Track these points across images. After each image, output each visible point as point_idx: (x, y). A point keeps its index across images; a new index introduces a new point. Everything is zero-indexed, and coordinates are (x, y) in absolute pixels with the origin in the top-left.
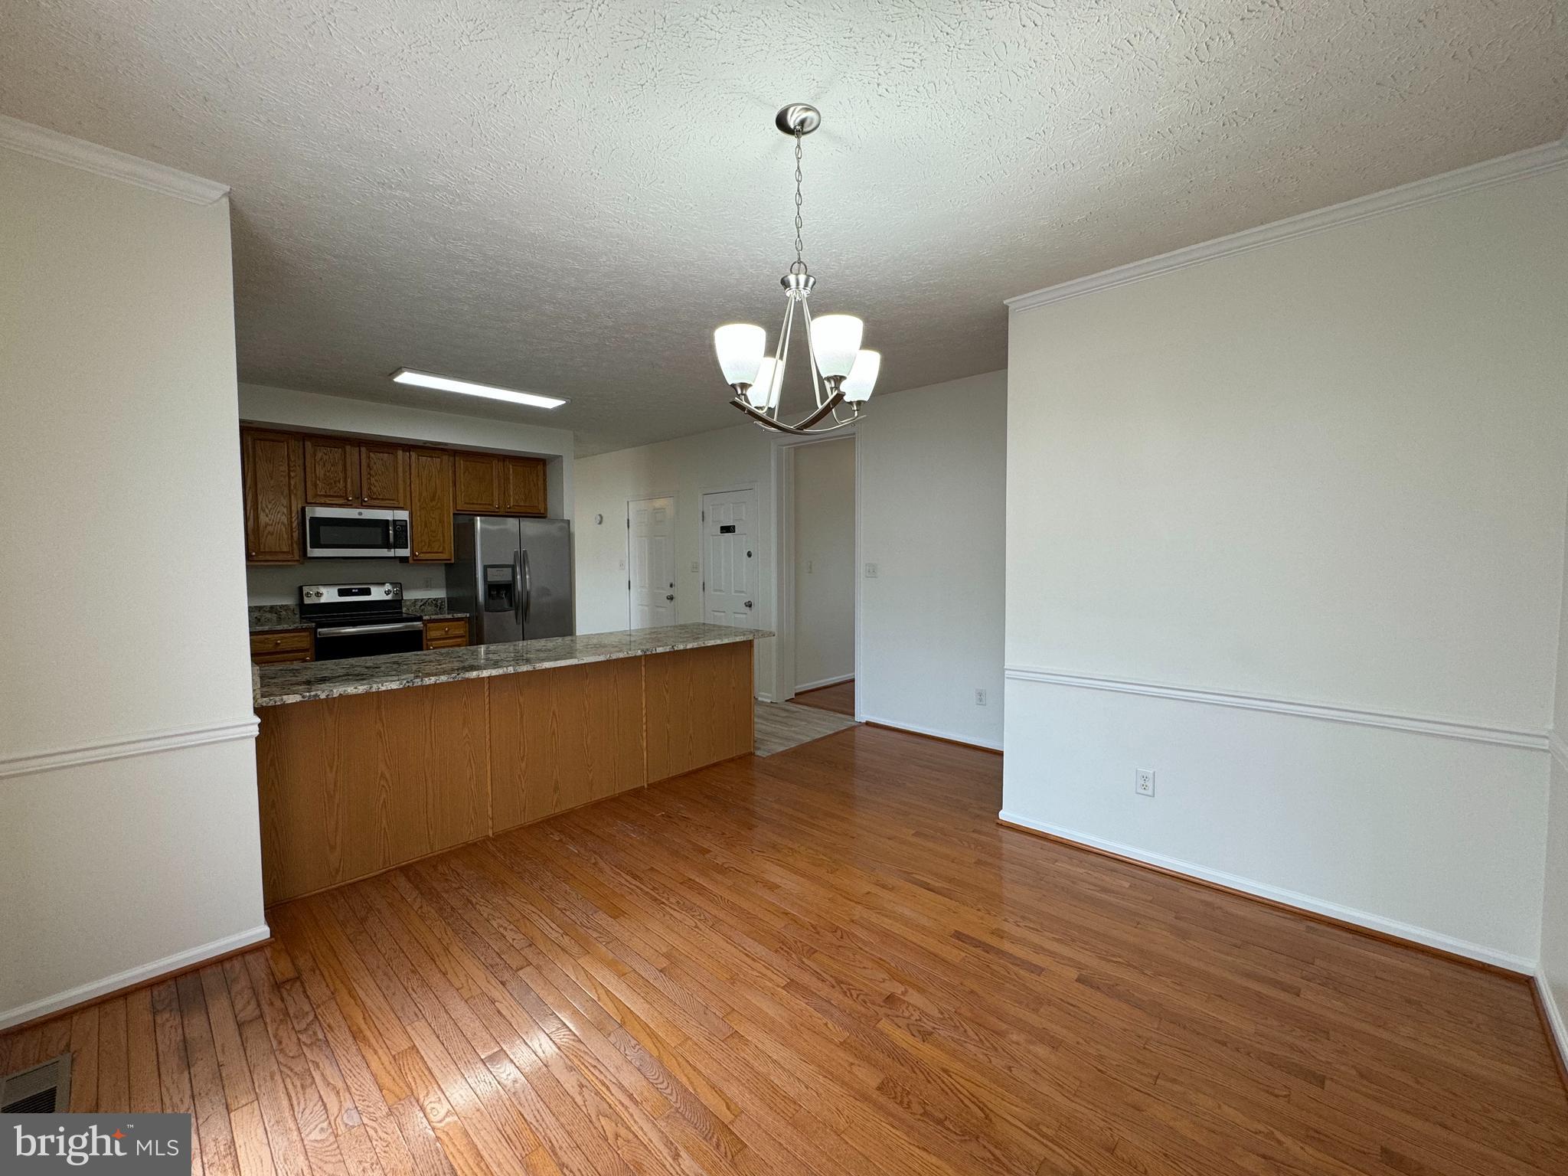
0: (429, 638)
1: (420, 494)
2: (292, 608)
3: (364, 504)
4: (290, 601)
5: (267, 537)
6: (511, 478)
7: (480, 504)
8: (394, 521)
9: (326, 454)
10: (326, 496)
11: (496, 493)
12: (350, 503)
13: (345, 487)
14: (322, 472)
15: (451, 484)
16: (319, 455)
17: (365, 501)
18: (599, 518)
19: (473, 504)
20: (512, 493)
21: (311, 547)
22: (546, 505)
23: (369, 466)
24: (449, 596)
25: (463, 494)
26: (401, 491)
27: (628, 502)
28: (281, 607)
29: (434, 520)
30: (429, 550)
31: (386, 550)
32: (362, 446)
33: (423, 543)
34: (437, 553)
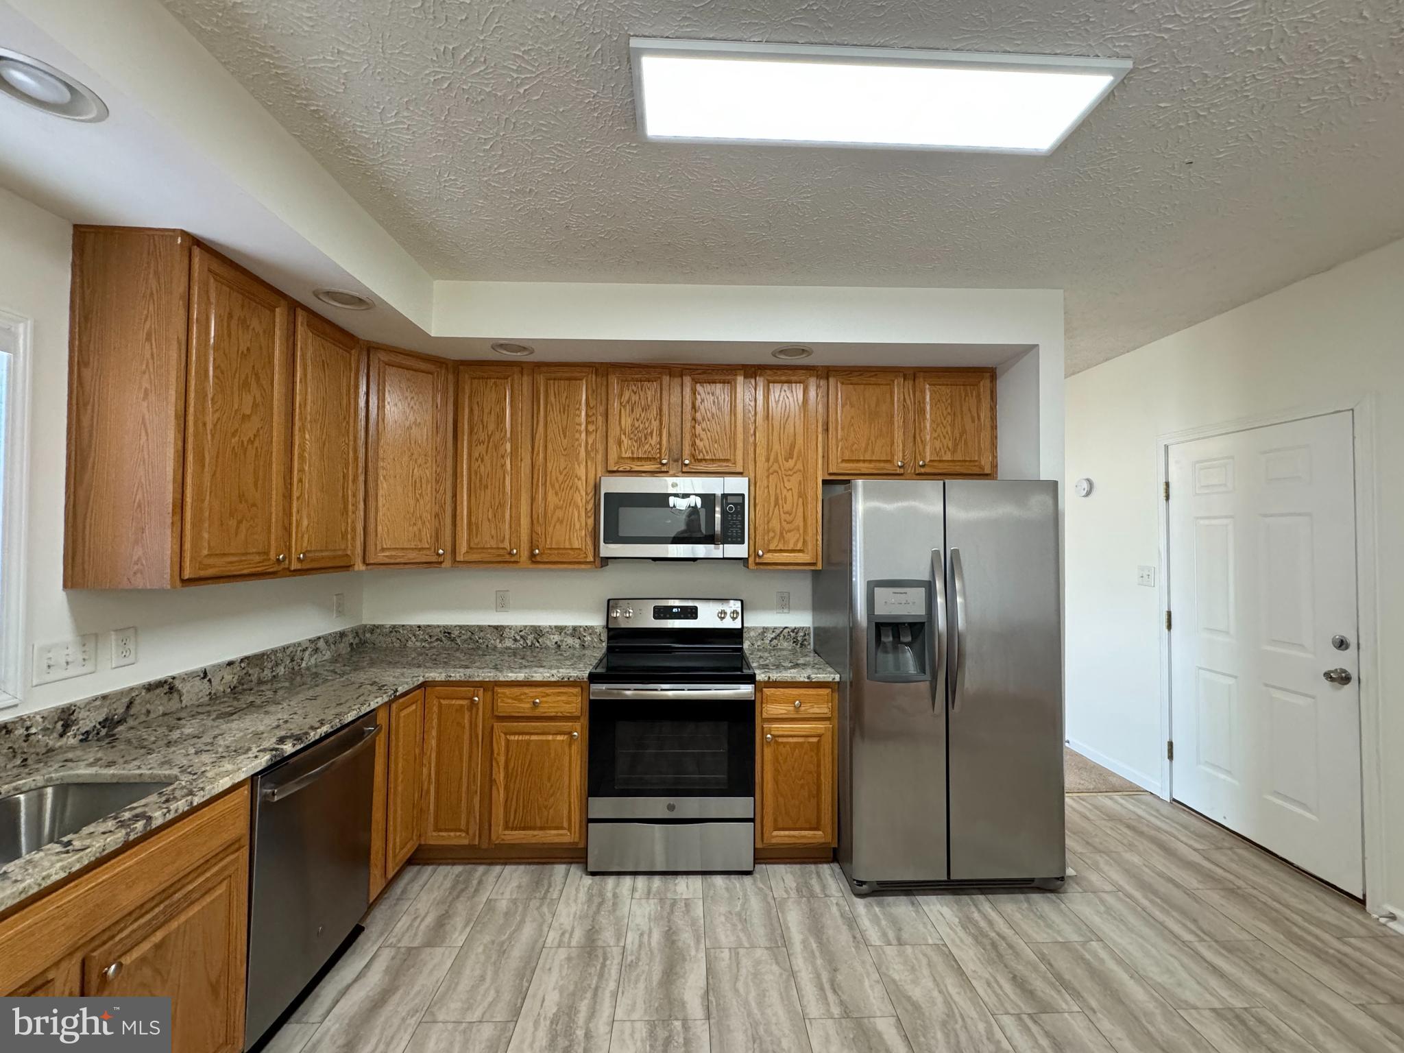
0: (765, 715)
1: (769, 449)
2: (597, 630)
3: (685, 469)
4: (596, 621)
5: (554, 527)
6: (928, 408)
7: (871, 461)
8: (725, 496)
9: (635, 393)
10: (633, 459)
11: (898, 436)
12: (664, 469)
13: (660, 443)
14: (629, 421)
15: (820, 429)
16: (627, 395)
17: (686, 465)
18: (1085, 485)
19: (858, 461)
20: (928, 437)
21: (604, 542)
22: (995, 457)
23: (694, 407)
24: (816, 626)
25: (840, 444)
26: (740, 445)
27: (1167, 447)
28: (586, 628)
29: (789, 495)
30: (781, 547)
31: (713, 546)
32: (686, 375)
33: (771, 534)
34: (793, 551)
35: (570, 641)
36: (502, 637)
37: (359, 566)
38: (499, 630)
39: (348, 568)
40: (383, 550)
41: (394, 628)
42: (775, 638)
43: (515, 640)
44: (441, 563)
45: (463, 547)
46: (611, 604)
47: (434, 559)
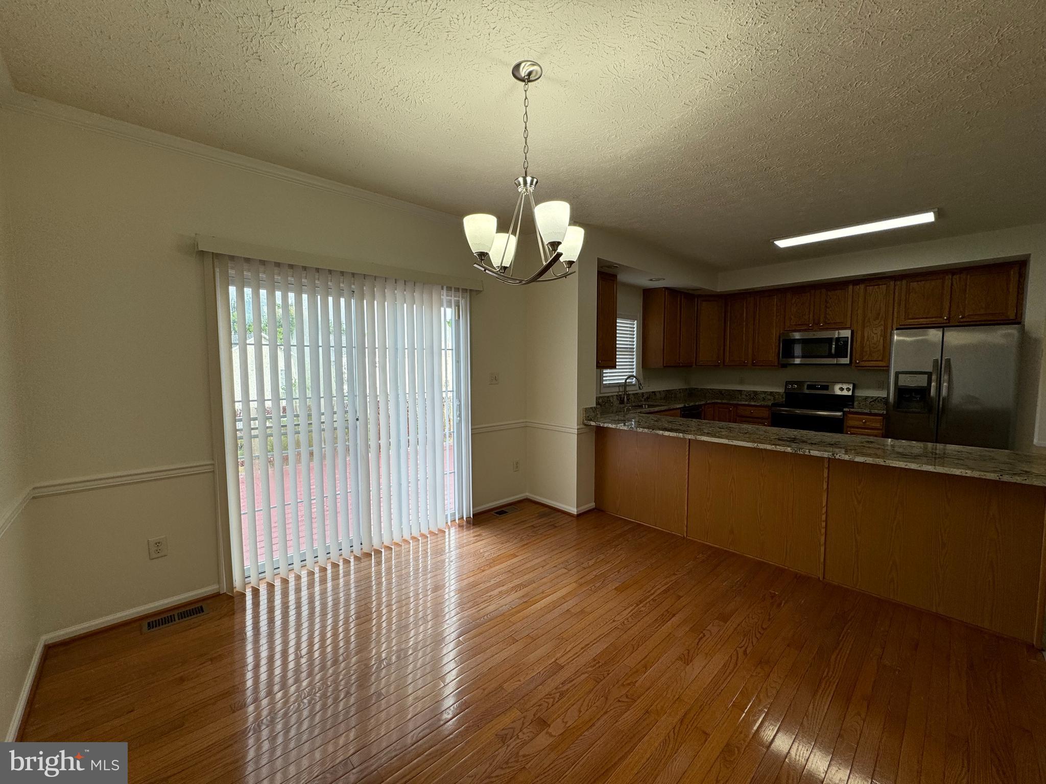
0: (848, 425)
1: (865, 316)
2: (781, 393)
3: (820, 328)
4: (781, 390)
5: (762, 352)
6: (969, 288)
7: (926, 318)
8: (838, 338)
9: (798, 298)
10: (796, 325)
11: (947, 306)
12: (810, 328)
13: (809, 318)
14: (795, 310)
15: (896, 305)
16: (794, 299)
17: (821, 326)
19: (918, 318)
20: (967, 303)
21: (782, 358)
23: (826, 301)
26: (849, 316)
28: (776, 393)
29: (875, 336)
30: (870, 359)
31: (830, 359)
33: (864, 354)
34: (877, 361)
35: (769, 397)
36: (741, 394)
37: (694, 366)
38: (740, 391)
39: (691, 366)
40: (701, 361)
41: (702, 389)
42: (873, 401)
43: (746, 396)
44: (719, 366)
45: (727, 360)
46: (787, 383)
47: (717, 364)
